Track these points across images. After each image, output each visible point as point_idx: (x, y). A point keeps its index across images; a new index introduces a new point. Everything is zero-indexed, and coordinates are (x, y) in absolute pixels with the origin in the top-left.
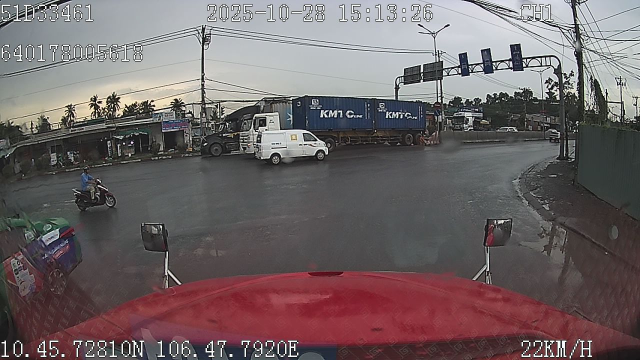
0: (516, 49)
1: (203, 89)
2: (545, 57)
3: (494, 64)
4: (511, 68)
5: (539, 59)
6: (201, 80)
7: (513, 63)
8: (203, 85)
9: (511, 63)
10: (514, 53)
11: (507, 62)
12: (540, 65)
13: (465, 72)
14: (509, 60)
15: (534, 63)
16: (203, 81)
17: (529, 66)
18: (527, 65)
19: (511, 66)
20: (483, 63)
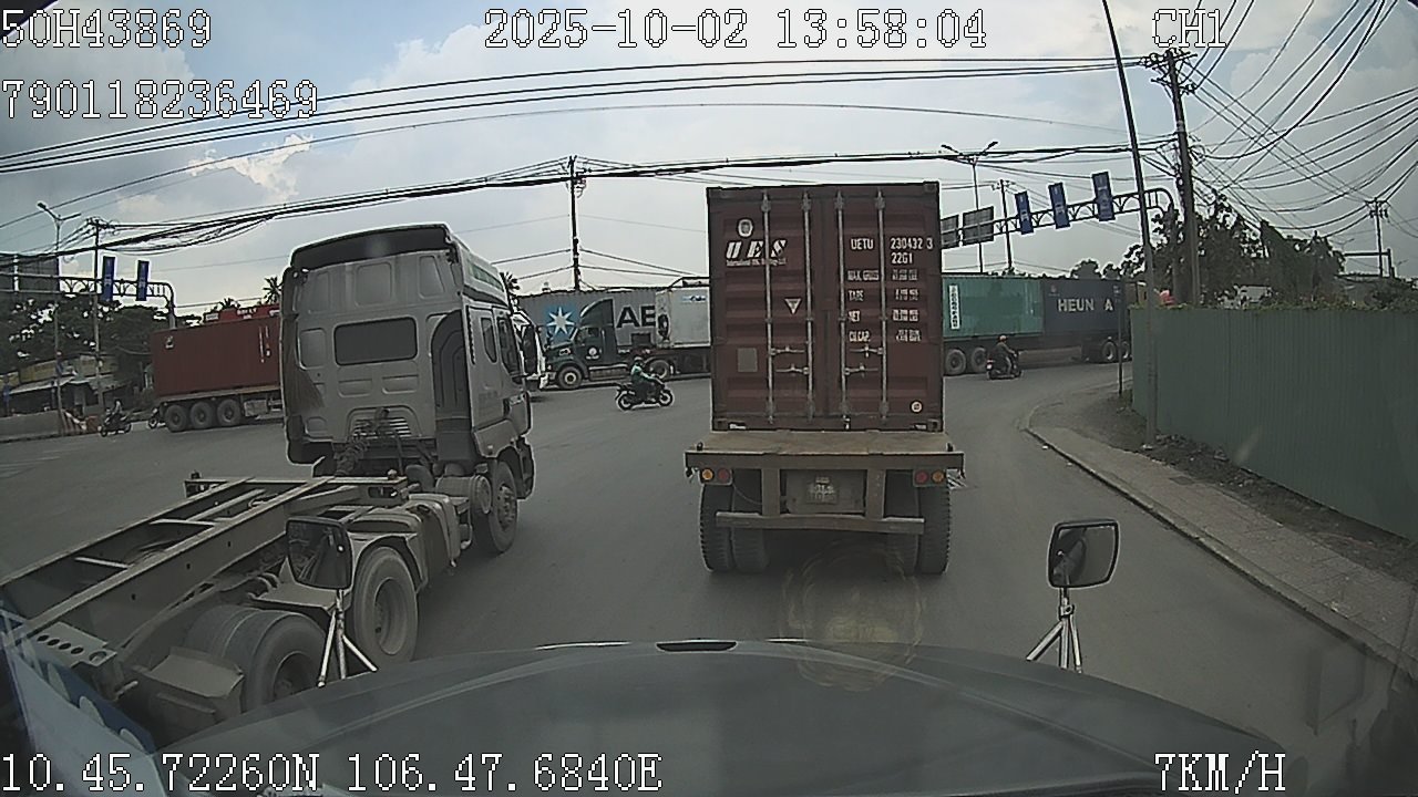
0: (1100, 180)
1: (576, 264)
2: (1149, 192)
3: (1070, 210)
4: (1094, 216)
6: (572, 252)
7: (1099, 208)
8: (576, 260)
9: (1095, 206)
10: (1099, 189)
11: (1090, 205)
13: (1026, 228)
14: (1093, 202)
15: (1131, 203)
16: (575, 253)
17: (1125, 209)
18: (1121, 208)
19: (1096, 212)
20: (1053, 210)
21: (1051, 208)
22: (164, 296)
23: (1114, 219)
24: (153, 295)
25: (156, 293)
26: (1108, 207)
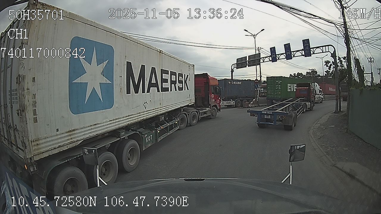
0: (306, 42)
2: (325, 46)
3: (292, 53)
5: (321, 48)
10: (305, 45)
12: (322, 52)
13: (274, 59)
14: (302, 50)
15: (318, 50)
20: (286, 53)
21: (285, 52)
23: (311, 56)
26: (308, 52)
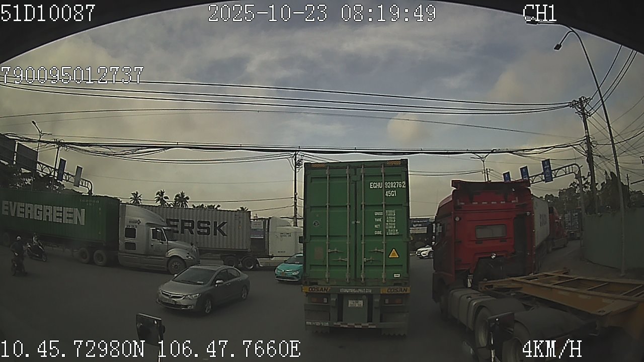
0: (546, 163)
1: (295, 206)
2: (568, 166)
3: (531, 178)
4: (544, 181)
5: (564, 169)
6: (293, 199)
7: (545, 176)
8: (295, 203)
9: (543, 176)
10: (546, 167)
11: (541, 176)
12: (565, 173)
14: (542, 174)
15: (561, 172)
16: (295, 199)
17: (557, 176)
18: (555, 176)
19: (544, 178)
21: (521, 178)
22: (87, 187)
23: (552, 180)
24: (82, 185)
25: (84, 185)
26: (550, 175)
